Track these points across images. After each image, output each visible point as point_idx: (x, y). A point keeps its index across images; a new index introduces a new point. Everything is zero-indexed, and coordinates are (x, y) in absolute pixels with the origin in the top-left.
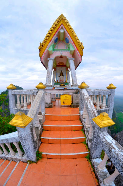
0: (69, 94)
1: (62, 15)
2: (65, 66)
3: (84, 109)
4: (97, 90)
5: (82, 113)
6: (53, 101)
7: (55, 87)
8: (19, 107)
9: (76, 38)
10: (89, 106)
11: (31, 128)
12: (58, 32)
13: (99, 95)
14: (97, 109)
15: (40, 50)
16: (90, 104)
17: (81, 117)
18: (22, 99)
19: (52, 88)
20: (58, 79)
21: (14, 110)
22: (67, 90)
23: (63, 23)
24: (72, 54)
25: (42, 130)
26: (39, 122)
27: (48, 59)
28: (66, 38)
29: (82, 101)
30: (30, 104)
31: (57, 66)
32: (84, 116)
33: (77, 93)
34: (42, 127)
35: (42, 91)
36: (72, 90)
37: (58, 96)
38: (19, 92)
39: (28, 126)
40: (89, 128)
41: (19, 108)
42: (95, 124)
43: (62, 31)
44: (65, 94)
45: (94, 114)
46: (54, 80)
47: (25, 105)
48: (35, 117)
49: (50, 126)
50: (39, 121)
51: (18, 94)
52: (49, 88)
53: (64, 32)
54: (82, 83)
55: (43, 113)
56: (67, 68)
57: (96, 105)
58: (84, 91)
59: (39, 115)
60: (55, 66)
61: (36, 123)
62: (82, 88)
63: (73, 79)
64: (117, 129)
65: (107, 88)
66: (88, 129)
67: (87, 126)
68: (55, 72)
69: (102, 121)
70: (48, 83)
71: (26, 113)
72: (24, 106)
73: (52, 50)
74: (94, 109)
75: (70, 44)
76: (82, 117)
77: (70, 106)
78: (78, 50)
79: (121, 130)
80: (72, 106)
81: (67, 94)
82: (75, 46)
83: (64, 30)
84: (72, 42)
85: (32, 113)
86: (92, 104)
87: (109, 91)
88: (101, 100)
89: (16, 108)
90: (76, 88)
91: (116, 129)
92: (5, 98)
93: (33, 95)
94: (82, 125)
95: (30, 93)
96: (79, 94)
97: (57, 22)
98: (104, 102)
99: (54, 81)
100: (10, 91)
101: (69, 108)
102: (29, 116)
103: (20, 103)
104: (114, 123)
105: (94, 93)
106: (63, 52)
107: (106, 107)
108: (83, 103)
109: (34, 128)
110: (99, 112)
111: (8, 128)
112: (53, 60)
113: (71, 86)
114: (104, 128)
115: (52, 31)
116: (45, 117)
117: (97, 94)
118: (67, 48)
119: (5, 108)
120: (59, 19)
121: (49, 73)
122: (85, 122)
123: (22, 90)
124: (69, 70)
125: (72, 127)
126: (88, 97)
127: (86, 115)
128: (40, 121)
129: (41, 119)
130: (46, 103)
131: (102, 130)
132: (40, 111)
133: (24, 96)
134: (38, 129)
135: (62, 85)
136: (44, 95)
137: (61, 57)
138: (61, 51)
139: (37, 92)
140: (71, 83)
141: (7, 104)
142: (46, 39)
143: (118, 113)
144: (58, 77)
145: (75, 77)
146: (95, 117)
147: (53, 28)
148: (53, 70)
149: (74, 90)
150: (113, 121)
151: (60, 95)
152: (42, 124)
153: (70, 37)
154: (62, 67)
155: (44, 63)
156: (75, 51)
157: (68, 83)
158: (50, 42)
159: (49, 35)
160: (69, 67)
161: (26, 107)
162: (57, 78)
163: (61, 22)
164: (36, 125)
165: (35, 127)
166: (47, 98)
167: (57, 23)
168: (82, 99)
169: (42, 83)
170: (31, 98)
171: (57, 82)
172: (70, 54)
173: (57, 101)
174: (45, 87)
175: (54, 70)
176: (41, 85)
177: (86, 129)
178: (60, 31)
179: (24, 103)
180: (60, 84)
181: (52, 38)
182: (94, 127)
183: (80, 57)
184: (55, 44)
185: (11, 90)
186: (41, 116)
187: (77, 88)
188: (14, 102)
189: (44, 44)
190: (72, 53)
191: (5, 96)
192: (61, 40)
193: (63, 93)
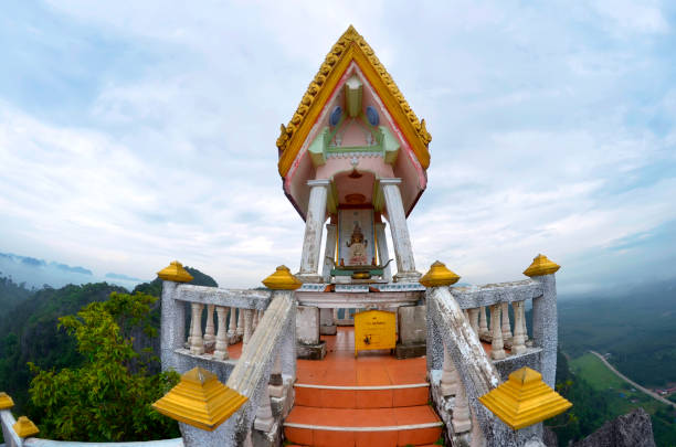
0: (385, 311)
1: (351, 31)
2: (370, 206)
3: (446, 362)
4: (488, 286)
5: (439, 379)
6: (326, 335)
7: (333, 285)
8: (197, 349)
9: (402, 105)
10: (465, 350)
11: (238, 434)
12: (340, 88)
13: (498, 304)
14: (493, 359)
15: (281, 151)
16: (468, 343)
17: (434, 391)
18: (210, 322)
19: (323, 287)
20: (345, 255)
21: (176, 358)
22: (377, 295)
23: (357, 58)
24: (391, 164)
25: (281, 442)
26: (270, 413)
27: (310, 183)
28: (369, 109)
29: (437, 333)
30: (239, 341)
31: (341, 207)
32: (446, 389)
33: (416, 304)
34: (282, 429)
35: (287, 297)
36: (396, 295)
37: (347, 315)
38: (202, 296)
39: (226, 424)
40: (468, 432)
41: (195, 351)
42: (491, 416)
43: (353, 85)
44: (372, 310)
45: (486, 378)
46: (329, 258)
47: (220, 344)
48: (258, 393)
49: (313, 430)
50: (269, 408)
51: (198, 301)
52: (310, 287)
53: (362, 88)
54: (433, 266)
55: (287, 378)
56: (377, 212)
57: (490, 343)
58: (443, 296)
59: (271, 387)
60: (333, 207)
61: (259, 414)
62: (432, 283)
63: (401, 253)
64: (581, 422)
65: (526, 273)
66: (466, 436)
67: (458, 425)
68: (334, 228)
69: (519, 401)
70: (307, 268)
71: (222, 372)
72: (217, 346)
73: (321, 151)
74: (485, 360)
75: (384, 130)
76: (440, 394)
77: (392, 354)
78: (411, 147)
79: (596, 423)
80: (398, 353)
81: (376, 310)
82: (399, 134)
83: (359, 79)
84: (390, 119)
85: (246, 378)
86: (474, 340)
87: (534, 283)
88: (506, 319)
89: (186, 352)
90: (410, 286)
91: (577, 423)
92: (147, 307)
93: (253, 311)
94: (440, 424)
95: (243, 304)
96: (424, 307)
97: (338, 54)
98: (521, 328)
99: (329, 261)
100: (168, 288)
101: (390, 360)
102: (235, 388)
103: (200, 333)
104: (567, 404)
105: (479, 299)
106: (361, 159)
107: (530, 343)
108: (440, 341)
109: (250, 432)
110: (505, 369)
111: (147, 420)
112: (325, 186)
113: (394, 277)
114: (527, 427)
115: (320, 84)
116: (294, 393)
117: (489, 302)
118: (375, 143)
119: (143, 341)
120: (343, 44)
121: (314, 233)
122: (450, 412)
123: (212, 289)
124: (383, 219)
125: (398, 431)
126: (458, 316)
127: (455, 385)
128: (274, 406)
129: (278, 400)
130: (301, 343)
131: (521, 435)
132: (276, 371)
133: (220, 311)
134: (265, 437)
135: (361, 275)
136: (292, 314)
137: (355, 175)
138: (352, 154)
139: (269, 301)
140: (393, 270)
141: (153, 330)
142: (302, 114)
143: (575, 357)
144: (345, 248)
145: (407, 244)
146: (491, 388)
147: (326, 74)
148: (325, 220)
149: (403, 295)
150: (561, 397)
151: (353, 313)
152: (283, 421)
153: (382, 105)
154: (359, 211)
155: (294, 198)
156: (400, 150)
157: (380, 270)
158: (316, 121)
159: (312, 98)
160: (385, 211)
161: (222, 353)
162: (339, 250)
163: (350, 55)
164: (257, 421)
165: (253, 428)
166: (306, 323)
167: (336, 58)
168: (436, 324)
169: (288, 270)
170: (243, 321)
171: (342, 264)
172: (386, 163)
173: (340, 334)
174: (299, 285)
175: (329, 221)
176: (284, 278)
177: (454, 438)
178: (348, 84)
179: (216, 334)
180: (352, 272)
181: (323, 109)
182: (487, 430)
183: (421, 171)
184: (331, 130)
185: (173, 284)
186: (279, 388)
187: (415, 286)
188: (181, 330)
189: (295, 130)
190: (392, 158)
191: (149, 302)
192: (352, 115)
193: (363, 306)
